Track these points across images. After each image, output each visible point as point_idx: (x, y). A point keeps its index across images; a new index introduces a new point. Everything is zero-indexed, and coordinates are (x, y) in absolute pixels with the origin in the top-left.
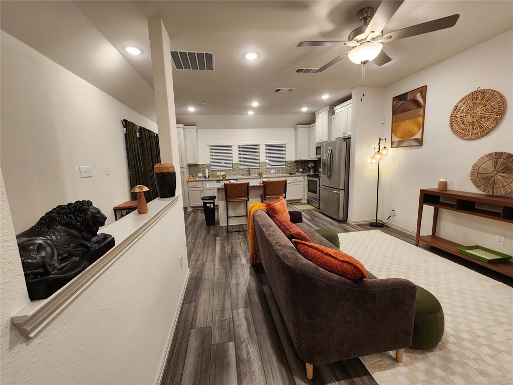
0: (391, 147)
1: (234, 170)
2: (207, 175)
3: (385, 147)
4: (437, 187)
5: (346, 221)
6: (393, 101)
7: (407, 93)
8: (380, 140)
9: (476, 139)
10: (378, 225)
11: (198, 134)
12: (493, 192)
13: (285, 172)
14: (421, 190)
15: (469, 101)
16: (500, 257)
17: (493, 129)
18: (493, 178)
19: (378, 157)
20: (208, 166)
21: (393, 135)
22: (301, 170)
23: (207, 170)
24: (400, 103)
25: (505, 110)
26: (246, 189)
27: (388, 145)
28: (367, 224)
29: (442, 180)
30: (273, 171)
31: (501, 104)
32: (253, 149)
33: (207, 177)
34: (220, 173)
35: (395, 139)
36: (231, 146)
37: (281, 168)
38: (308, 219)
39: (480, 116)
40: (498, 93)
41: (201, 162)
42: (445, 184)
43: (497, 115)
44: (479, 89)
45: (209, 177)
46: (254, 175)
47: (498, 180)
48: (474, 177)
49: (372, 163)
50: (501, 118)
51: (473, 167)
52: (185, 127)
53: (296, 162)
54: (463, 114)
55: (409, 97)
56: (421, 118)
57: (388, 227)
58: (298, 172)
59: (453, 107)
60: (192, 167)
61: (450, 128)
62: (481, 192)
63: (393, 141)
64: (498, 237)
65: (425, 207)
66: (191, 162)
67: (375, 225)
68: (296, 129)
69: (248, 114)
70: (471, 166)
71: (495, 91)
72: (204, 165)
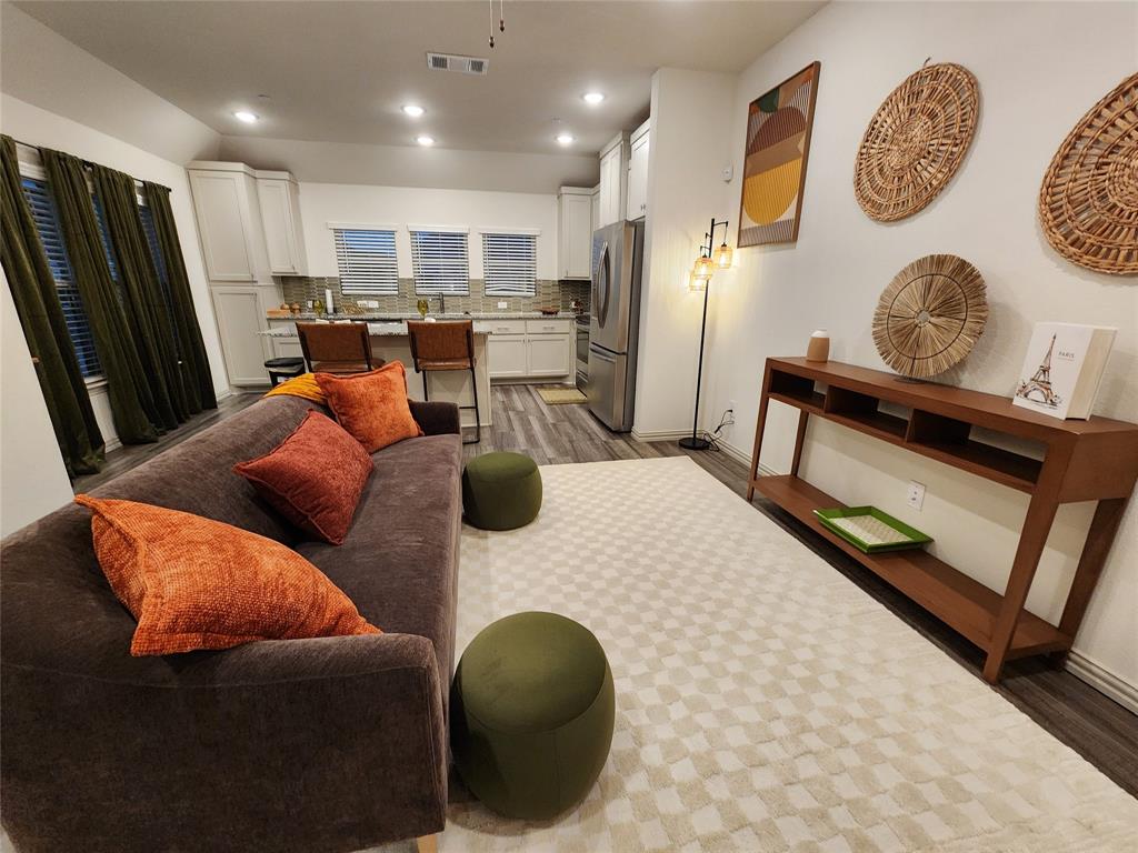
0: (738, 247)
1: (402, 296)
2: (330, 306)
3: (724, 245)
4: (804, 354)
5: (630, 431)
6: (750, 114)
7: (777, 88)
8: (713, 225)
9: (902, 218)
10: (697, 445)
11: (301, 197)
12: (912, 370)
13: (533, 307)
14: (768, 359)
15: (900, 106)
16: (908, 539)
17: (941, 188)
18: (918, 329)
19: (703, 270)
20: (335, 283)
21: (744, 211)
22: (573, 305)
23: (328, 293)
24: (763, 117)
25: (974, 128)
26: (361, 342)
27: (732, 241)
28: (672, 443)
29: (818, 334)
30: (503, 305)
31: (969, 108)
32: (453, 243)
33: (330, 310)
34: (365, 302)
35: (749, 223)
36: (392, 233)
37: (525, 297)
38: (544, 426)
39: (917, 150)
40: (967, 73)
41: (313, 272)
42: (822, 346)
43: (956, 145)
44: (929, 64)
45: (335, 310)
46: (453, 311)
47: (925, 337)
48: (880, 328)
49: (692, 288)
50: (964, 154)
51: (882, 299)
52: (258, 173)
53: (563, 283)
54: (884, 145)
55: (783, 101)
56: (799, 161)
57: (718, 450)
58: (566, 308)
59: (865, 127)
60: (291, 285)
61: (852, 189)
62: (888, 369)
63: (743, 228)
64: (912, 488)
65: (775, 405)
66: (282, 268)
67: (690, 444)
68: (560, 196)
69: (417, 146)
70: (878, 297)
71: (961, 68)
72: (323, 279)
